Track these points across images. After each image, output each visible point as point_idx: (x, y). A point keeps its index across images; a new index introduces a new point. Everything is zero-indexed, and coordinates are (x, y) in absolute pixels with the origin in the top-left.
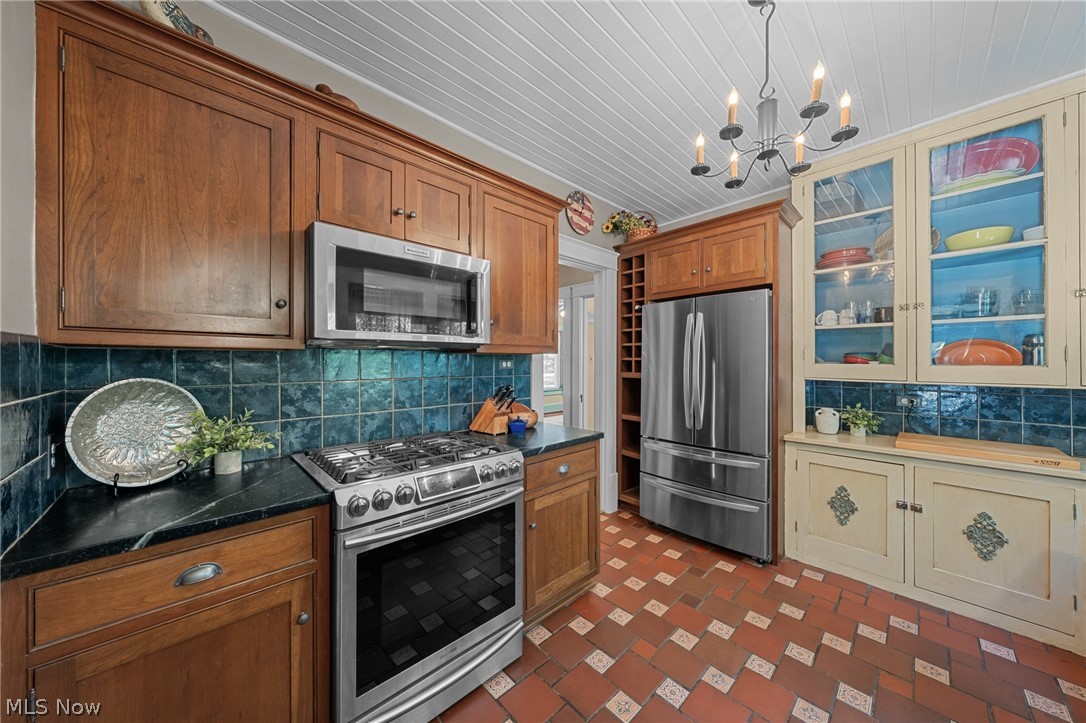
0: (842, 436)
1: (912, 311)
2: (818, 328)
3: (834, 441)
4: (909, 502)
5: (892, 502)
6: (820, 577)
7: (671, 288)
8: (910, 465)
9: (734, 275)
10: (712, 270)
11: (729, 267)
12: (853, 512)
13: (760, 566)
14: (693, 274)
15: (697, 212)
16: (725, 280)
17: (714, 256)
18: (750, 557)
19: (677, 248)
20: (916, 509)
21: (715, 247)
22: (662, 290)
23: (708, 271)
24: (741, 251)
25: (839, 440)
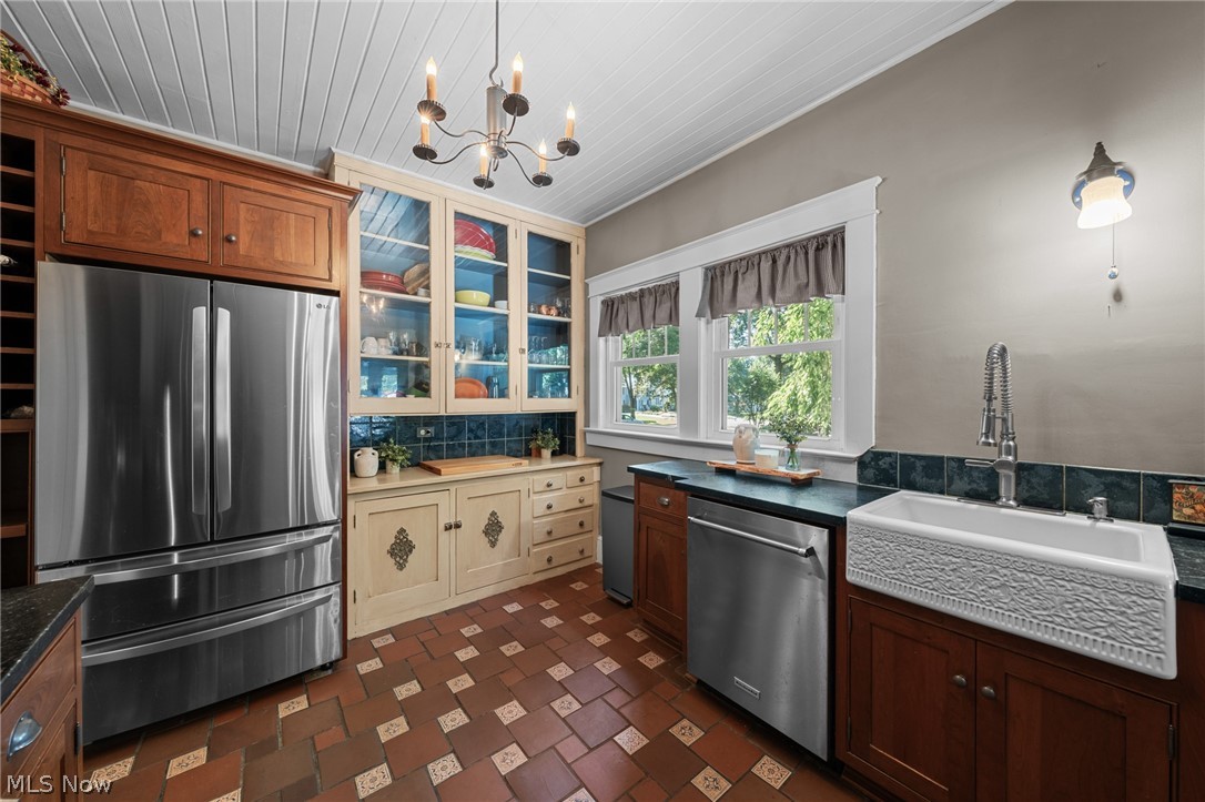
0: (382, 476)
1: (443, 349)
2: (363, 355)
3: (373, 484)
4: (452, 521)
5: (441, 527)
6: (390, 639)
7: (131, 244)
8: (453, 488)
9: (281, 262)
10: (236, 242)
11: (272, 249)
12: (411, 551)
13: (330, 672)
14: (193, 234)
15: (142, 118)
16: (263, 265)
17: (242, 220)
18: (311, 672)
19: (151, 171)
20: (458, 526)
21: (242, 205)
22: (100, 240)
23: (230, 241)
24: (292, 232)
25: (380, 481)
